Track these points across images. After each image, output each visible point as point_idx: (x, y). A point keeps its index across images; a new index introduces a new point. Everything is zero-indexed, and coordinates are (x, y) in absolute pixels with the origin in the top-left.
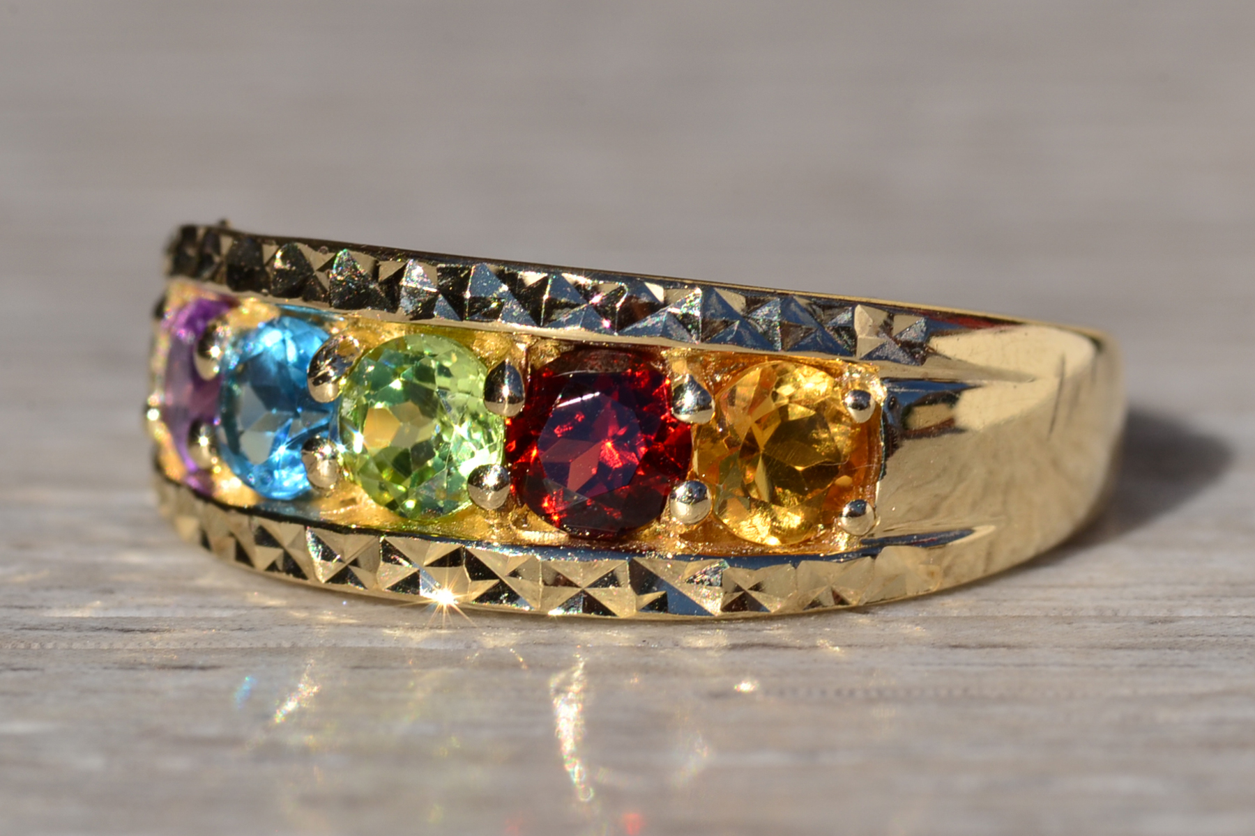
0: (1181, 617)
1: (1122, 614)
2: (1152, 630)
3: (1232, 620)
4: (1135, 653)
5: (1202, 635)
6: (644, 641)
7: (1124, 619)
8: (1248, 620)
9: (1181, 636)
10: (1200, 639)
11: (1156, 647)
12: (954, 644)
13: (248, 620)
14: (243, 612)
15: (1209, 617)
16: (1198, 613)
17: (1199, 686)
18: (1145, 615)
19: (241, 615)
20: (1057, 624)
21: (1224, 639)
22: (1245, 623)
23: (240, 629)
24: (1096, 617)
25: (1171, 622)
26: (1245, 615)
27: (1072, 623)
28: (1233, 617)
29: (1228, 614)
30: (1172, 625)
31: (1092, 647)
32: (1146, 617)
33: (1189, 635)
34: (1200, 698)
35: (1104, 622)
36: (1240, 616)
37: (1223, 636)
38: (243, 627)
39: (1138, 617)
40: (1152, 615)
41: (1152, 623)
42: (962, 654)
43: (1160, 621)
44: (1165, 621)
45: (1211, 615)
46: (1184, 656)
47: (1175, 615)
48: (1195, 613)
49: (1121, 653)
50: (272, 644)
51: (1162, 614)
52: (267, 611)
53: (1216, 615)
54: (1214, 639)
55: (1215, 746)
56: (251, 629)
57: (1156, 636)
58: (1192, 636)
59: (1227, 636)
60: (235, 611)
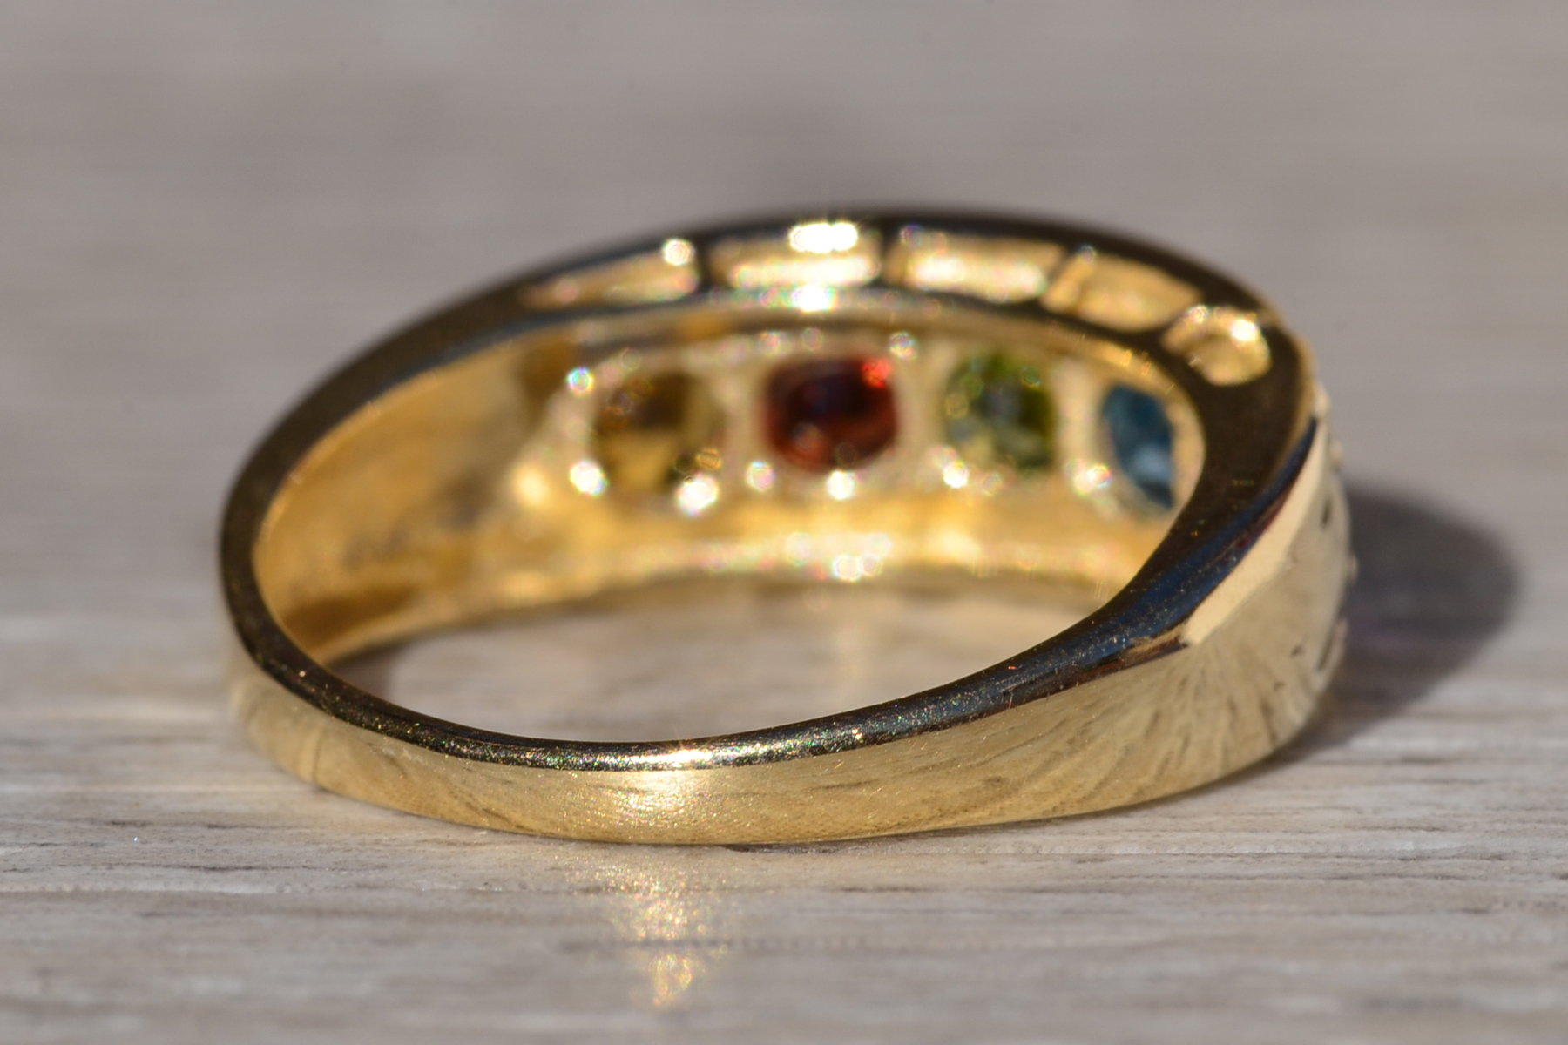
0: (1114, 855)
1: (1044, 851)
2: (1080, 870)
3: (1174, 859)
4: (1059, 898)
5: (1138, 876)
6: (486, 884)
7: (1048, 857)
8: (1191, 858)
9: (1113, 877)
10: (1135, 880)
11: (1084, 890)
12: (848, 886)
13: (23, 860)
14: (17, 850)
15: (1147, 855)
16: (1134, 850)
17: (1134, 936)
18: (1072, 852)
19: (14, 854)
20: (968, 863)
21: (1164, 881)
22: (1190, 862)
23: (15, 870)
24: (1015, 855)
25: (1102, 860)
26: (1188, 852)
27: (987, 862)
28: (1175, 855)
29: (1169, 851)
30: (1104, 864)
31: (1010, 890)
32: (1072, 855)
33: (1122, 876)
34: (1135, 950)
35: (1024, 861)
36: (1183, 854)
37: (1163, 877)
38: (17, 868)
39: (1064, 855)
40: (1080, 853)
41: (1080, 862)
42: (859, 899)
43: (1089, 860)
44: (1095, 859)
45: (1149, 852)
46: (1117, 900)
47: (1106, 852)
48: (1130, 851)
49: (1044, 897)
50: (51, 888)
51: (1092, 851)
52: (45, 849)
53: (1155, 852)
54: (1151, 881)
55: (1153, 1006)
56: (26, 870)
57: (1084, 877)
58: (1127, 877)
59: (1167, 877)
60: (8, 849)
